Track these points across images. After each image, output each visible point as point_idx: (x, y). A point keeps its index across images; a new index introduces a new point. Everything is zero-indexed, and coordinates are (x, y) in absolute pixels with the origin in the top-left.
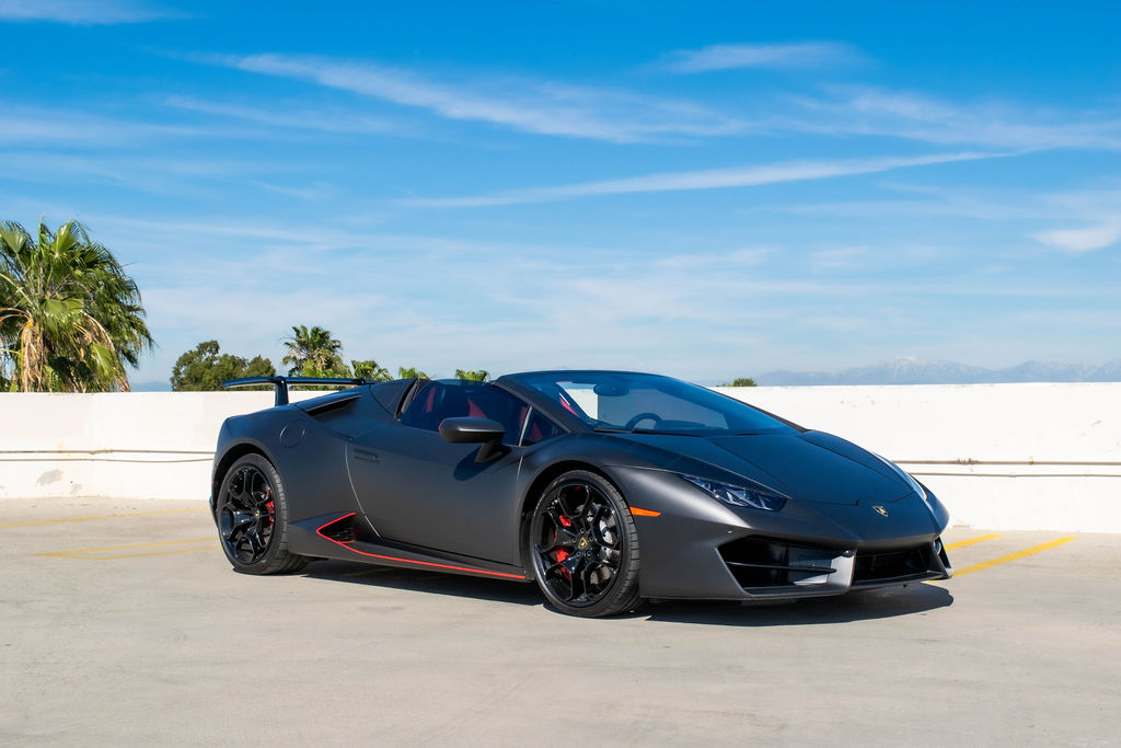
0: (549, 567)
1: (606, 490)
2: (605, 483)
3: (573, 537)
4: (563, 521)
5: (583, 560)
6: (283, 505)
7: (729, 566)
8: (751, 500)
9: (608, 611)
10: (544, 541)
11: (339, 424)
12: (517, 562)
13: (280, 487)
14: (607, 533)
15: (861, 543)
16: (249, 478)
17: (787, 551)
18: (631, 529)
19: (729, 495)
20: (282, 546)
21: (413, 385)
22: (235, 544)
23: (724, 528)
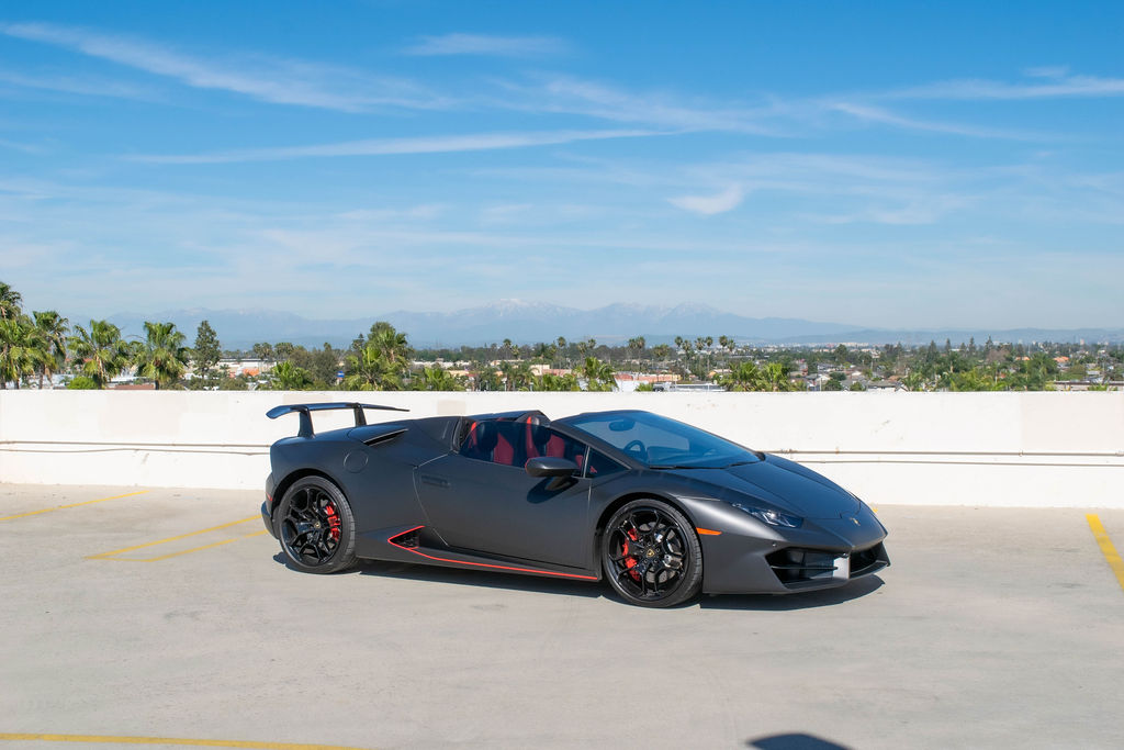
0: (620, 572)
1: (672, 514)
4: (631, 536)
7: (773, 570)
8: (779, 519)
10: (613, 551)
12: (589, 566)
15: (851, 547)
19: (765, 517)
23: (769, 542)
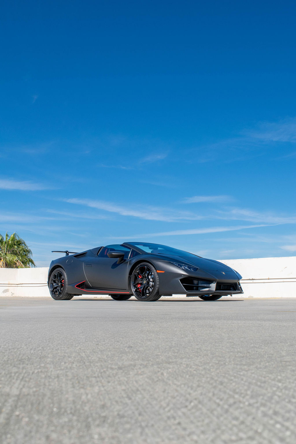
1: (151, 267)
2: (150, 265)
3: (142, 281)
4: (139, 277)
5: (144, 287)
6: (67, 280)
7: (183, 285)
8: (189, 269)
9: (151, 299)
10: (135, 282)
11: (82, 259)
12: (127, 288)
13: (66, 276)
14: (151, 279)
15: (218, 280)
16: (58, 274)
17: (198, 282)
18: (157, 276)
19: (183, 267)
20: (66, 292)
21: (101, 248)
22: (53, 293)
23: (181, 275)
